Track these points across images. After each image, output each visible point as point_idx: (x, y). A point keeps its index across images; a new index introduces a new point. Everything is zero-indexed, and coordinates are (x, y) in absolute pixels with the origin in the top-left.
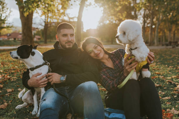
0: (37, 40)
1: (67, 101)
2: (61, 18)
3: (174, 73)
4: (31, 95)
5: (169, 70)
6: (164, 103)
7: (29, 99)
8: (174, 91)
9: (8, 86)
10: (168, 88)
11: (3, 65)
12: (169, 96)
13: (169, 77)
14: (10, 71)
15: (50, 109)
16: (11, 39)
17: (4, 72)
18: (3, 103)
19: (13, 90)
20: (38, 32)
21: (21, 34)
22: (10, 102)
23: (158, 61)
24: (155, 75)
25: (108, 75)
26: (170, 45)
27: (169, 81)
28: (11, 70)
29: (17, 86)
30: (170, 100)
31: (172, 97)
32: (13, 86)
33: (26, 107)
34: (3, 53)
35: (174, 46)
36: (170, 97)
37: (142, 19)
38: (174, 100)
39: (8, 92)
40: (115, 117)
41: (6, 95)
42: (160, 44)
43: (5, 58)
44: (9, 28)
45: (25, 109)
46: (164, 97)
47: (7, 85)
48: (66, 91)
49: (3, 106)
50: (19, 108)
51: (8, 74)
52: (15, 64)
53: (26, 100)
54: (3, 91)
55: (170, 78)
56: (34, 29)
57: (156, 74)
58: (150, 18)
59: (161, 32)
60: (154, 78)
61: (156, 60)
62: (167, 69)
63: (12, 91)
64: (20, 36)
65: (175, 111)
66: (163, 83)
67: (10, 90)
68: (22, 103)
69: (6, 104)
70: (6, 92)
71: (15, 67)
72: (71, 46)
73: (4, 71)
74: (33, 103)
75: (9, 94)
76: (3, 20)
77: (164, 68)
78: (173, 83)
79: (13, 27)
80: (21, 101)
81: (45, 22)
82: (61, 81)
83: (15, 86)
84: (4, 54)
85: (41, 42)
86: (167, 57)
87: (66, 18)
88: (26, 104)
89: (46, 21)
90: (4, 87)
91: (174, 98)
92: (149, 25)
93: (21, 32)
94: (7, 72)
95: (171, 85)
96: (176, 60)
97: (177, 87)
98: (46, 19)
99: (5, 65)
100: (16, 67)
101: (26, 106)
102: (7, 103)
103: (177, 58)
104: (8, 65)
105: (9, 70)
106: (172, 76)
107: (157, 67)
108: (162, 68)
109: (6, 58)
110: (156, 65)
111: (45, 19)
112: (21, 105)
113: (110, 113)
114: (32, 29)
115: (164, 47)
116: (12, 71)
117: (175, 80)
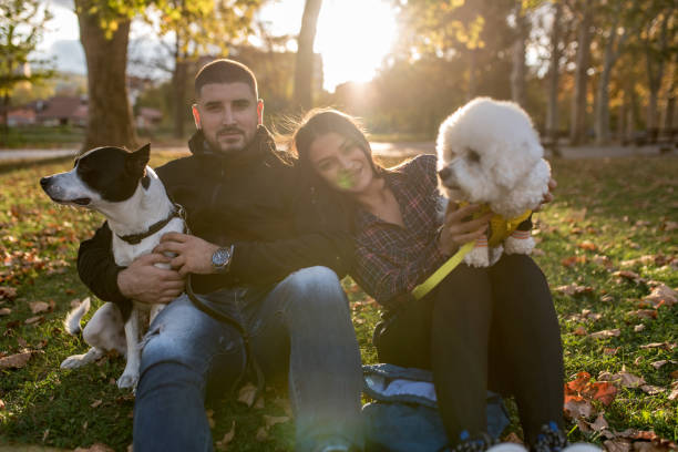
0: (149, 125)
1: (242, 341)
2: (236, 42)
3: (649, 247)
4: (114, 319)
5: (632, 235)
6: (594, 349)
7: (107, 336)
8: (636, 310)
9: (33, 291)
10: (617, 298)
11: (17, 216)
12: (614, 327)
13: (630, 259)
14: (43, 239)
15: (175, 362)
16: (48, 123)
17: (24, 243)
18: (15, 351)
19: (53, 304)
20: (152, 93)
21: (84, 103)
22: (40, 345)
23: (599, 201)
24: (577, 252)
25: (383, 251)
26: (654, 142)
27: (624, 273)
28: (48, 235)
29: (69, 290)
30: (619, 338)
31: (626, 329)
32: (53, 293)
33: (98, 364)
34: (16, 174)
35: (665, 146)
36: (616, 331)
37: (545, 41)
38: (634, 340)
39: (35, 312)
40: (403, 393)
41: (28, 321)
42: (614, 138)
43: (24, 191)
44: (41, 81)
45: (92, 369)
46: (598, 329)
47: (31, 287)
48: (237, 303)
49: (14, 359)
50: (72, 364)
51: (34, 250)
52: (64, 214)
53: (96, 338)
54: (17, 307)
55: (632, 262)
56: (136, 82)
57: (580, 248)
58: (576, 40)
59: (621, 93)
60: (573, 265)
61: (588, 200)
62: (628, 230)
63: (49, 308)
64: (83, 110)
65: (627, 377)
66: (600, 281)
67: (41, 306)
68: (84, 347)
69: (26, 351)
70: (29, 313)
71: (61, 225)
72: (239, 145)
73: (23, 237)
74: (121, 349)
75: (37, 318)
76: (18, 48)
77: (615, 229)
78: (637, 281)
79: (58, 76)
80: (79, 344)
81: (176, 55)
82: (217, 265)
83: (62, 290)
84: (21, 179)
85: (164, 131)
86: (634, 186)
87: (256, 41)
88: (98, 352)
89: (181, 52)
90: (19, 295)
91: (634, 333)
92: (572, 66)
93: (85, 96)
94: (32, 244)
95: (628, 287)
96: (664, 199)
97: (650, 293)
98: (182, 42)
99: (24, 218)
100: (66, 224)
101: (98, 360)
102: (31, 348)
103: (670, 190)
104: (38, 218)
105: (38, 235)
106: (640, 257)
107: (588, 223)
108: (608, 230)
109: (29, 192)
110: (587, 217)
111: (177, 45)
112: (81, 357)
113: (387, 381)
114: (128, 81)
115: (631, 149)
116: (49, 239)
117: (649, 270)
